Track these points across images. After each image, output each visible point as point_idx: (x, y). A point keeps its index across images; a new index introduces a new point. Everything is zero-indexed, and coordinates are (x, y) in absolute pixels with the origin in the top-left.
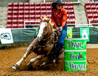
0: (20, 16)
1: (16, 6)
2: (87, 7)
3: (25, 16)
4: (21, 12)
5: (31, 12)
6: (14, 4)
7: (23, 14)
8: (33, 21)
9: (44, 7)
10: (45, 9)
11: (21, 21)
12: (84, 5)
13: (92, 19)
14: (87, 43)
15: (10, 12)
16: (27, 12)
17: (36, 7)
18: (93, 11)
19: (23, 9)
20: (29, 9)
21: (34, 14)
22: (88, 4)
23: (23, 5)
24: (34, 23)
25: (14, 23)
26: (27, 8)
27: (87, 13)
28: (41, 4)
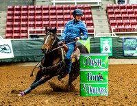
1: (17, 9)
2: (109, 11)
3: (29, 23)
5: (37, 17)
6: (15, 7)
7: (26, 20)
8: (39, 29)
9: (54, 11)
10: (55, 14)
11: (24, 29)
12: (106, 8)
13: (116, 26)
16: (32, 17)
17: (44, 12)
18: (117, 16)
19: (27, 14)
20: (34, 14)
21: (41, 20)
22: (111, 8)
23: (27, 9)
24: (41, 32)
25: (16, 32)
26: (32, 12)
27: (110, 19)
28: (50, 7)
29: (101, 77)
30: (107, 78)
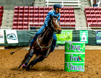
0: (25, 19)
1: (21, 9)
3: (30, 19)
4: (26, 15)
5: (35, 15)
7: (28, 17)
8: (36, 23)
9: (47, 11)
11: (26, 23)
12: (84, 10)
13: (91, 23)
14: (86, 45)
15: (16, 14)
16: (32, 15)
17: (40, 11)
18: (92, 15)
19: (28, 13)
20: (33, 13)
21: (38, 17)
22: (88, 9)
23: (28, 9)
24: (38, 25)
25: (20, 25)
26: (32, 11)
27: (87, 17)
29: (79, 59)
30: (84, 59)
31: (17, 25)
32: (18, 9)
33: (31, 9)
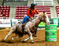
0: (22, 13)
4: (23, 10)
14: (57, 27)
15: (17, 11)
31: (18, 16)
32: (18, 7)
33: (26, 7)
